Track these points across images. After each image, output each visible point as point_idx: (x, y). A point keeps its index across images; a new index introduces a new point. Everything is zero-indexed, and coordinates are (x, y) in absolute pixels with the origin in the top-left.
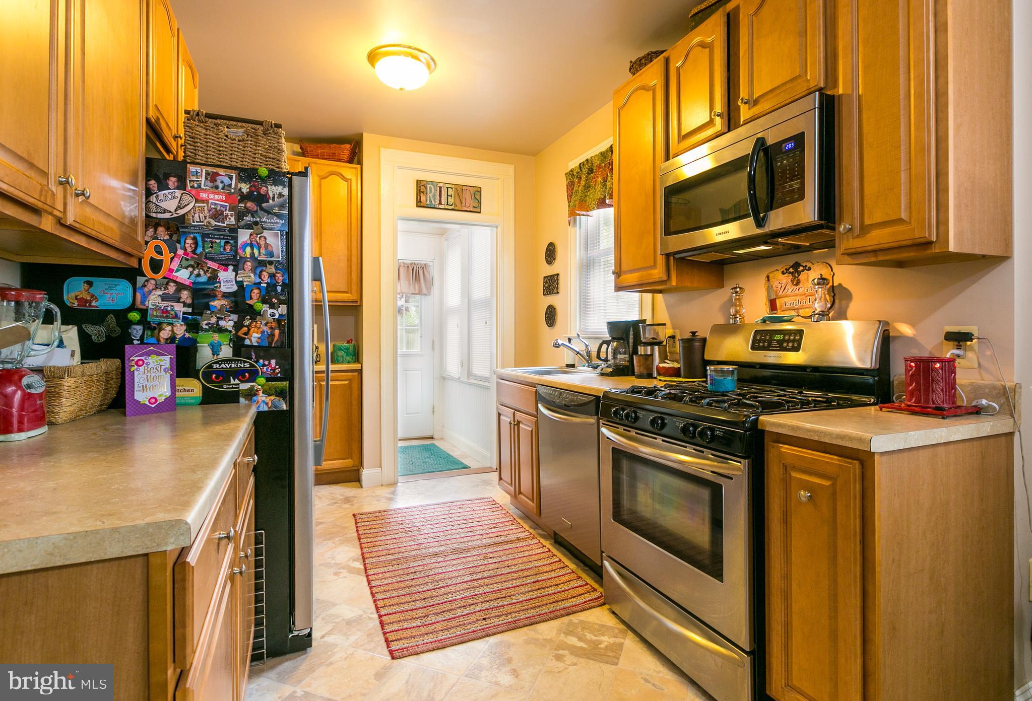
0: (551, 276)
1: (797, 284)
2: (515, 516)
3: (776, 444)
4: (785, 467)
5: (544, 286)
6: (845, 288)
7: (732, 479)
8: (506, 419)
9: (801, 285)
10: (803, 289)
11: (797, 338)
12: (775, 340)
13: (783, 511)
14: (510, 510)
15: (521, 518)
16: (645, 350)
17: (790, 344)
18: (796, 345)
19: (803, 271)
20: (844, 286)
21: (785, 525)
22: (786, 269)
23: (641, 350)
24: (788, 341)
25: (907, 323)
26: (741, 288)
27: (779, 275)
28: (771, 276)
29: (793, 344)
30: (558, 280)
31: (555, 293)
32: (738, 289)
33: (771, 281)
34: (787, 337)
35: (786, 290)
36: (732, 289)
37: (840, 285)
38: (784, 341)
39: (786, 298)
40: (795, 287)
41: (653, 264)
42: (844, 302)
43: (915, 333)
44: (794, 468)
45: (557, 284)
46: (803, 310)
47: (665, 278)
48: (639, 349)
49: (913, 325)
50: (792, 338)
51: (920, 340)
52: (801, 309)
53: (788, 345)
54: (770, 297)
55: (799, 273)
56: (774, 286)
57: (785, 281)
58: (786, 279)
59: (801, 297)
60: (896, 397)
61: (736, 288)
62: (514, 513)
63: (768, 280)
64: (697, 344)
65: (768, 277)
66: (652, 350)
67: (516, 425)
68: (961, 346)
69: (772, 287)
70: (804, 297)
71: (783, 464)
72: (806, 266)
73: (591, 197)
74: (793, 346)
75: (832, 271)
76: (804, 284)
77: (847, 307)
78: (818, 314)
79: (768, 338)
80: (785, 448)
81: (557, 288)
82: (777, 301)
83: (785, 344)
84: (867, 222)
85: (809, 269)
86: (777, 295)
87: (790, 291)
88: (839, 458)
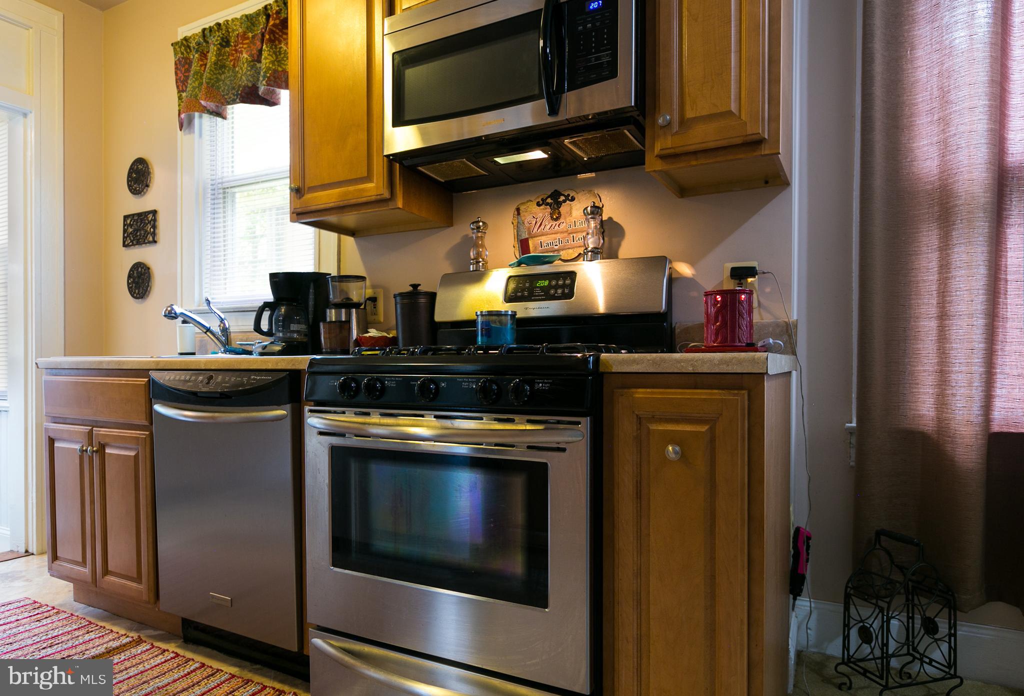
0: (139, 215)
1: (557, 219)
2: (88, 618)
3: (626, 390)
4: (639, 419)
5: (125, 231)
6: (616, 223)
7: (564, 450)
8: (69, 447)
9: (562, 220)
10: (564, 224)
11: (568, 282)
12: (538, 287)
13: (637, 481)
14: (76, 611)
15: (103, 619)
16: (338, 315)
17: (560, 291)
18: (566, 291)
19: (564, 201)
20: (615, 220)
21: (639, 500)
22: (542, 200)
23: (332, 315)
24: (556, 287)
25: (686, 263)
26: (484, 223)
27: (533, 207)
28: (522, 208)
29: (563, 291)
30: (155, 220)
31: (149, 242)
32: (481, 224)
33: (521, 215)
34: (554, 283)
35: (542, 227)
36: (473, 223)
37: (610, 219)
38: (550, 286)
39: (543, 237)
40: (554, 223)
41: (366, 175)
42: (615, 240)
43: (694, 272)
44: (654, 419)
45: (154, 227)
46: (564, 251)
47: (387, 195)
48: (328, 313)
49: (692, 263)
50: (561, 282)
51: (698, 280)
52: (563, 250)
53: (556, 293)
54: (521, 236)
55: (559, 204)
56: (526, 222)
57: (541, 215)
58: (543, 213)
59: (562, 235)
60: (680, 347)
61: (478, 222)
62: (86, 614)
63: (519, 214)
64: (422, 300)
65: (518, 210)
66: (349, 315)
67: (97, 451)
68: (742, 284)
69: (523, 223)
70: (566, 234)
71: (637, 415)
72: (569, 195)
73: (228, 83)
74: (563, 292)
75: (601, 201)
76: (565, 219)
77: (619, 245)
78: (590, 251)
79: (527, 285)
80: (640, 394)
81: (154, 234)
82: (531, 242)
83: (552, 292)
84: (690, 114)
85: (573, 199)
86: (529, 233)
87: (548, 227)
88: (720, 391)
